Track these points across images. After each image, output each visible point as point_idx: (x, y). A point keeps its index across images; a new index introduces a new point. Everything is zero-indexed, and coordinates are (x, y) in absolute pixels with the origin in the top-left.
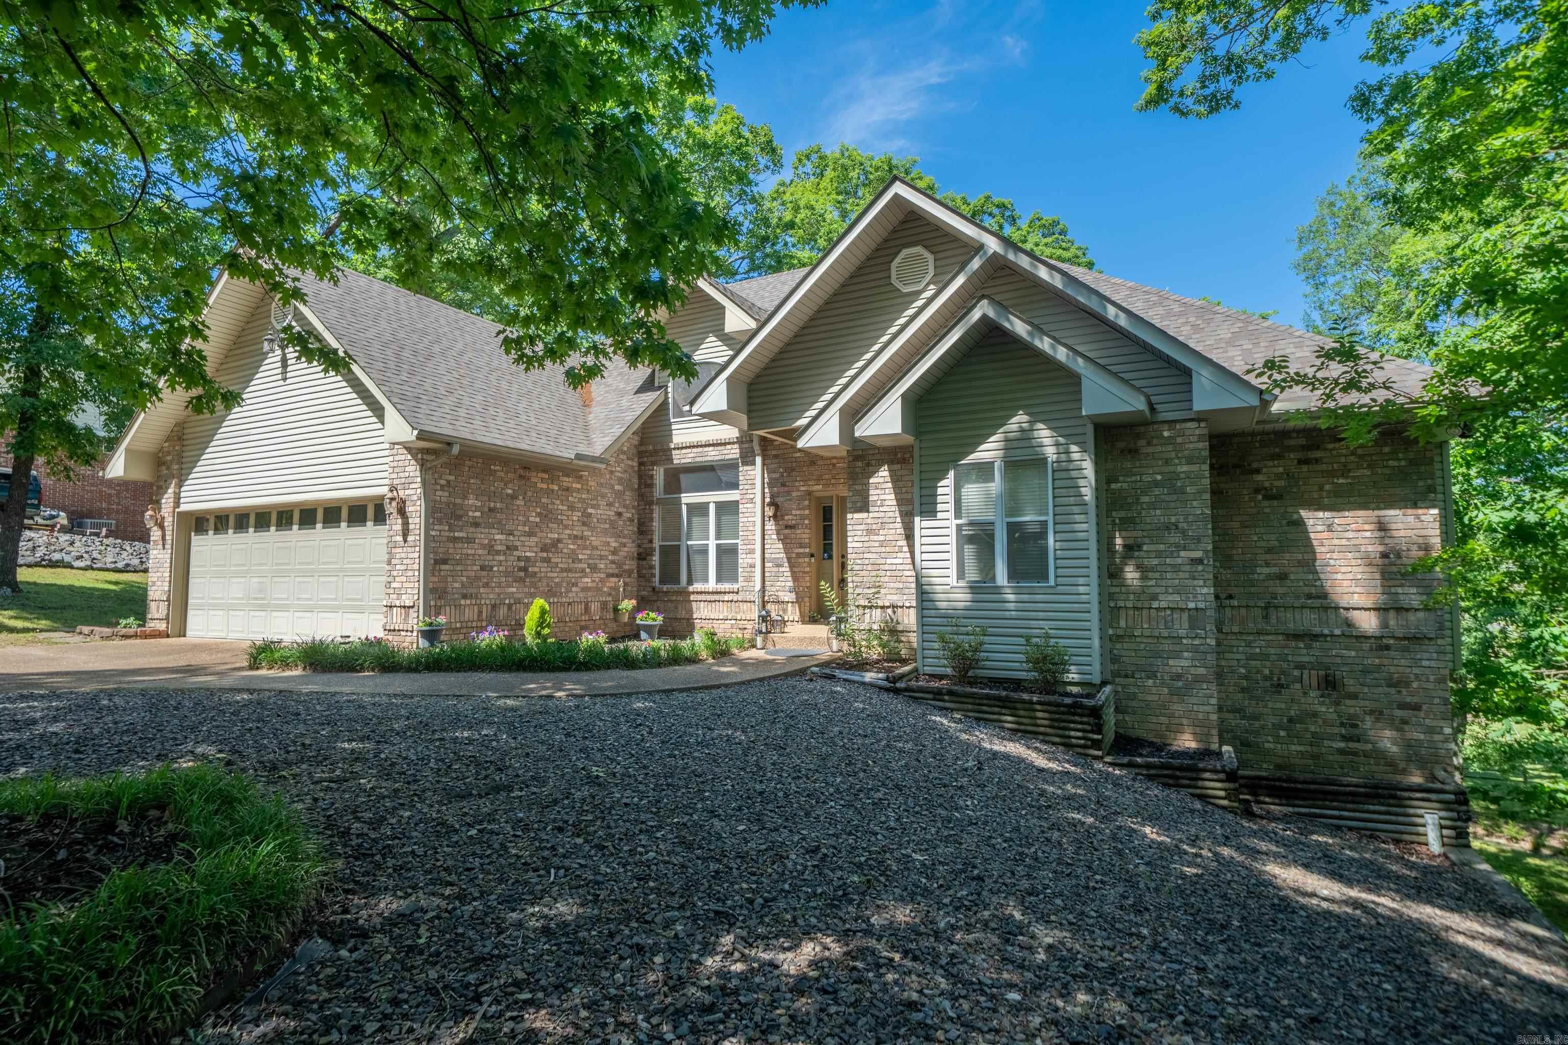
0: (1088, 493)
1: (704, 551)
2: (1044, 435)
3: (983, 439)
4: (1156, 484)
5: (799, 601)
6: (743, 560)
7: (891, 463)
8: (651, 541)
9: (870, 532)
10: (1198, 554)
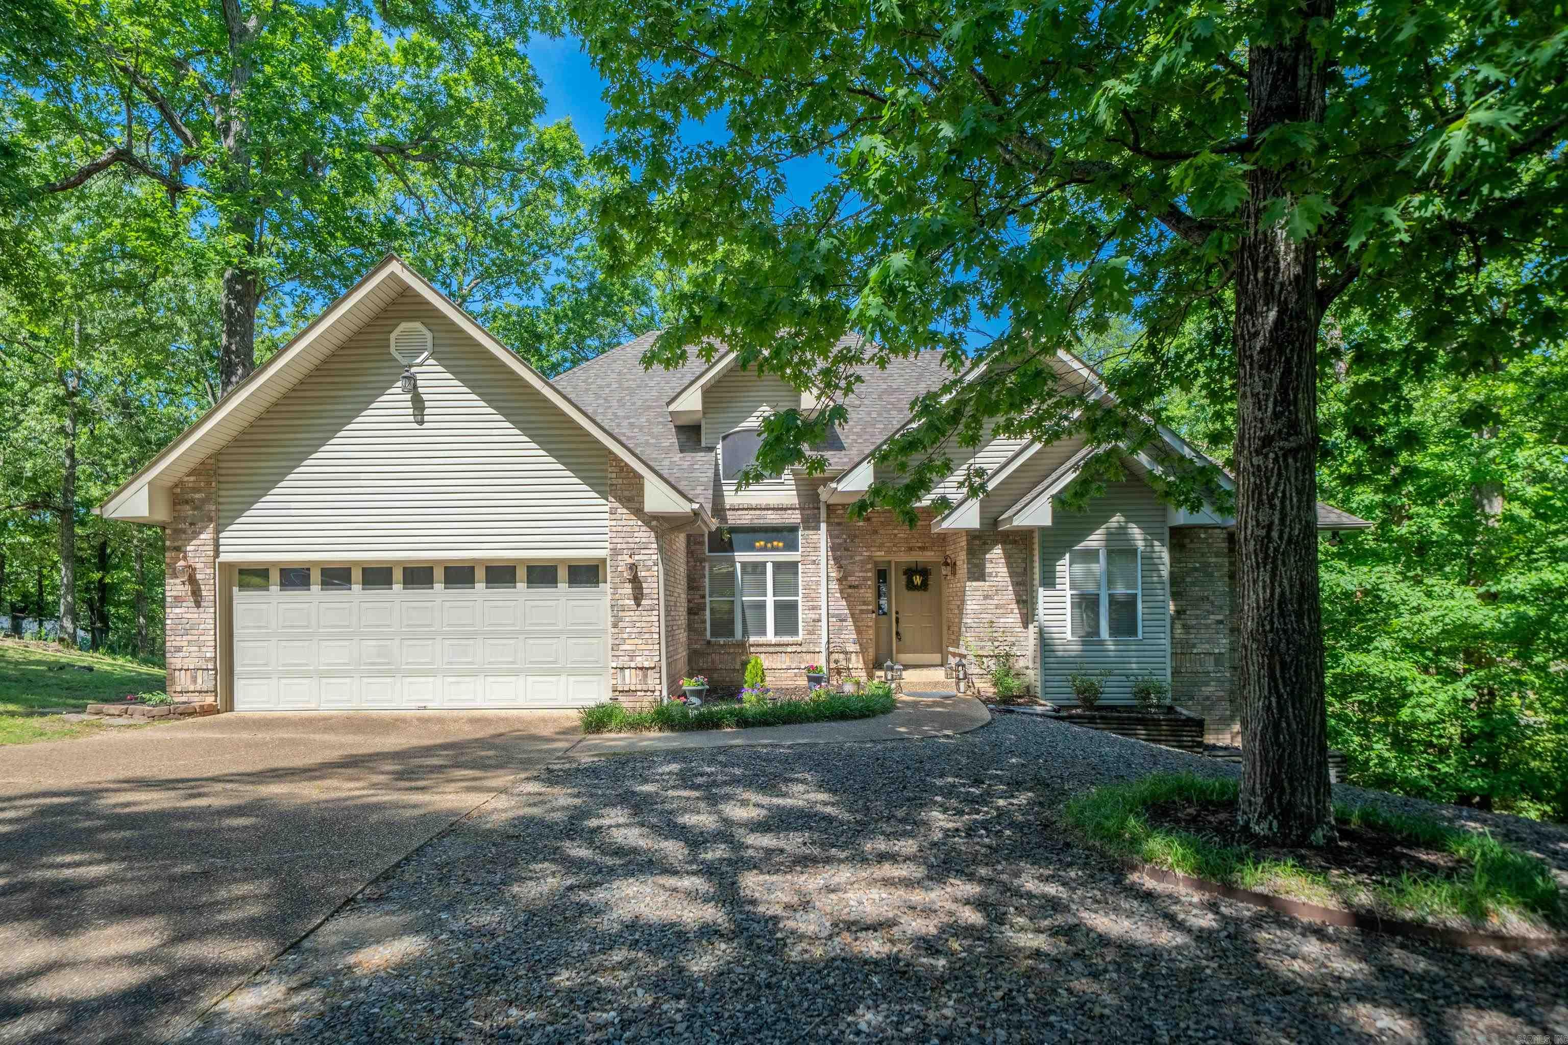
0: (1166, 575)
1: (762, 606)
2: (1136, 532)
3: (1091, 531)
4: (1196, 569)
5: (863, 651)
6: (802, 615)
7: (1004, 543)
8: (703, 597)
9: (986, 597)
10: (1220, 617)
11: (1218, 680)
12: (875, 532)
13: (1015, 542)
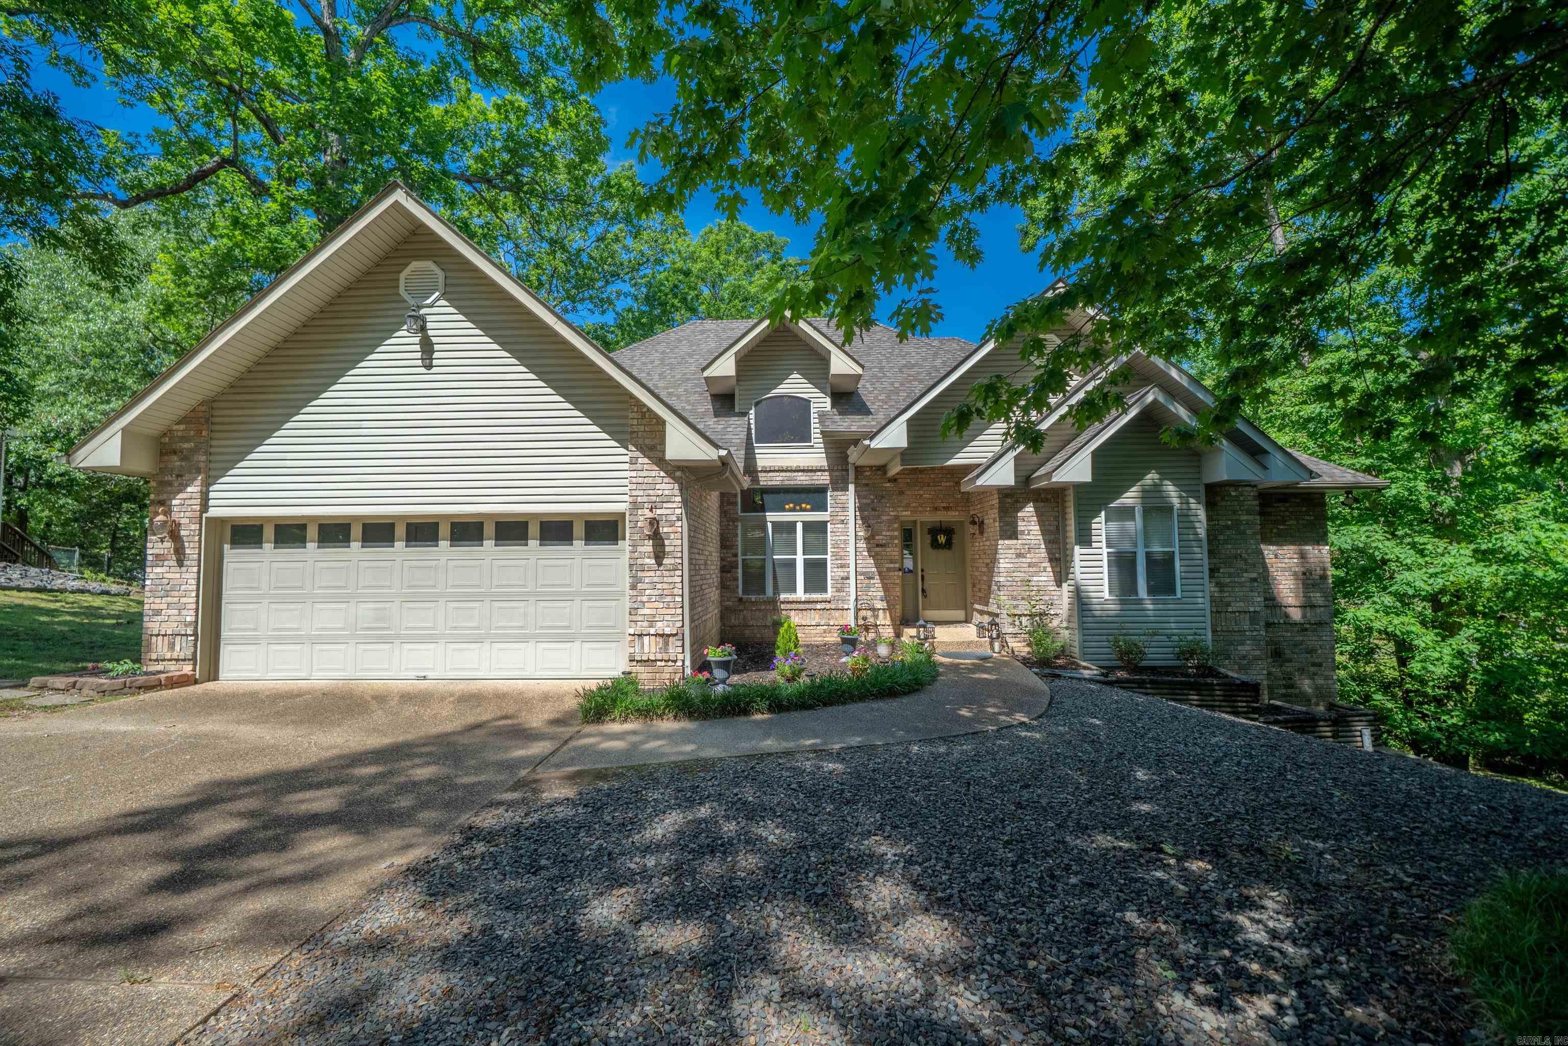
0: (1202, 531)
1: (792, 564)
2: (1170, 489)
3: (1126, 489)
4: (1228, 527)
5: (890, 608)
6: (832, 572)
7: (1035, 501)
8: (736, 555)
9: (1019, 555)
10: (1254, 575)
11: (1254, 639)
12: (901, 493)
13: (1046, 500)
